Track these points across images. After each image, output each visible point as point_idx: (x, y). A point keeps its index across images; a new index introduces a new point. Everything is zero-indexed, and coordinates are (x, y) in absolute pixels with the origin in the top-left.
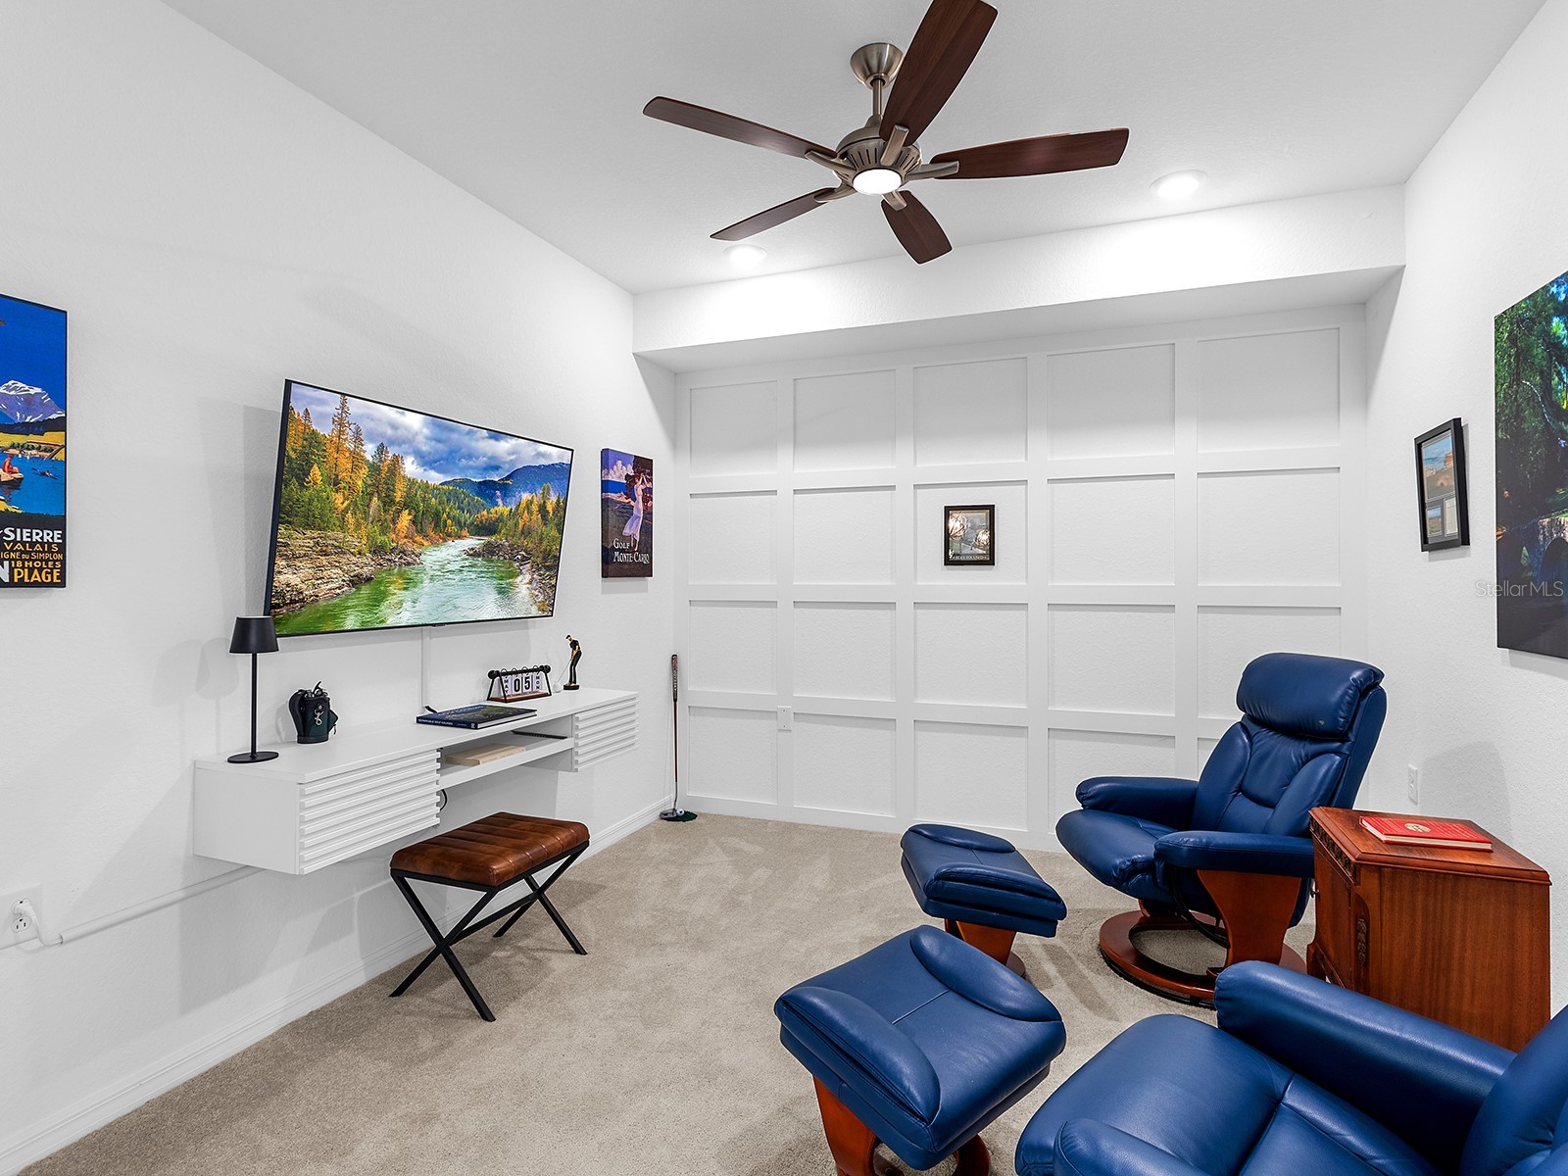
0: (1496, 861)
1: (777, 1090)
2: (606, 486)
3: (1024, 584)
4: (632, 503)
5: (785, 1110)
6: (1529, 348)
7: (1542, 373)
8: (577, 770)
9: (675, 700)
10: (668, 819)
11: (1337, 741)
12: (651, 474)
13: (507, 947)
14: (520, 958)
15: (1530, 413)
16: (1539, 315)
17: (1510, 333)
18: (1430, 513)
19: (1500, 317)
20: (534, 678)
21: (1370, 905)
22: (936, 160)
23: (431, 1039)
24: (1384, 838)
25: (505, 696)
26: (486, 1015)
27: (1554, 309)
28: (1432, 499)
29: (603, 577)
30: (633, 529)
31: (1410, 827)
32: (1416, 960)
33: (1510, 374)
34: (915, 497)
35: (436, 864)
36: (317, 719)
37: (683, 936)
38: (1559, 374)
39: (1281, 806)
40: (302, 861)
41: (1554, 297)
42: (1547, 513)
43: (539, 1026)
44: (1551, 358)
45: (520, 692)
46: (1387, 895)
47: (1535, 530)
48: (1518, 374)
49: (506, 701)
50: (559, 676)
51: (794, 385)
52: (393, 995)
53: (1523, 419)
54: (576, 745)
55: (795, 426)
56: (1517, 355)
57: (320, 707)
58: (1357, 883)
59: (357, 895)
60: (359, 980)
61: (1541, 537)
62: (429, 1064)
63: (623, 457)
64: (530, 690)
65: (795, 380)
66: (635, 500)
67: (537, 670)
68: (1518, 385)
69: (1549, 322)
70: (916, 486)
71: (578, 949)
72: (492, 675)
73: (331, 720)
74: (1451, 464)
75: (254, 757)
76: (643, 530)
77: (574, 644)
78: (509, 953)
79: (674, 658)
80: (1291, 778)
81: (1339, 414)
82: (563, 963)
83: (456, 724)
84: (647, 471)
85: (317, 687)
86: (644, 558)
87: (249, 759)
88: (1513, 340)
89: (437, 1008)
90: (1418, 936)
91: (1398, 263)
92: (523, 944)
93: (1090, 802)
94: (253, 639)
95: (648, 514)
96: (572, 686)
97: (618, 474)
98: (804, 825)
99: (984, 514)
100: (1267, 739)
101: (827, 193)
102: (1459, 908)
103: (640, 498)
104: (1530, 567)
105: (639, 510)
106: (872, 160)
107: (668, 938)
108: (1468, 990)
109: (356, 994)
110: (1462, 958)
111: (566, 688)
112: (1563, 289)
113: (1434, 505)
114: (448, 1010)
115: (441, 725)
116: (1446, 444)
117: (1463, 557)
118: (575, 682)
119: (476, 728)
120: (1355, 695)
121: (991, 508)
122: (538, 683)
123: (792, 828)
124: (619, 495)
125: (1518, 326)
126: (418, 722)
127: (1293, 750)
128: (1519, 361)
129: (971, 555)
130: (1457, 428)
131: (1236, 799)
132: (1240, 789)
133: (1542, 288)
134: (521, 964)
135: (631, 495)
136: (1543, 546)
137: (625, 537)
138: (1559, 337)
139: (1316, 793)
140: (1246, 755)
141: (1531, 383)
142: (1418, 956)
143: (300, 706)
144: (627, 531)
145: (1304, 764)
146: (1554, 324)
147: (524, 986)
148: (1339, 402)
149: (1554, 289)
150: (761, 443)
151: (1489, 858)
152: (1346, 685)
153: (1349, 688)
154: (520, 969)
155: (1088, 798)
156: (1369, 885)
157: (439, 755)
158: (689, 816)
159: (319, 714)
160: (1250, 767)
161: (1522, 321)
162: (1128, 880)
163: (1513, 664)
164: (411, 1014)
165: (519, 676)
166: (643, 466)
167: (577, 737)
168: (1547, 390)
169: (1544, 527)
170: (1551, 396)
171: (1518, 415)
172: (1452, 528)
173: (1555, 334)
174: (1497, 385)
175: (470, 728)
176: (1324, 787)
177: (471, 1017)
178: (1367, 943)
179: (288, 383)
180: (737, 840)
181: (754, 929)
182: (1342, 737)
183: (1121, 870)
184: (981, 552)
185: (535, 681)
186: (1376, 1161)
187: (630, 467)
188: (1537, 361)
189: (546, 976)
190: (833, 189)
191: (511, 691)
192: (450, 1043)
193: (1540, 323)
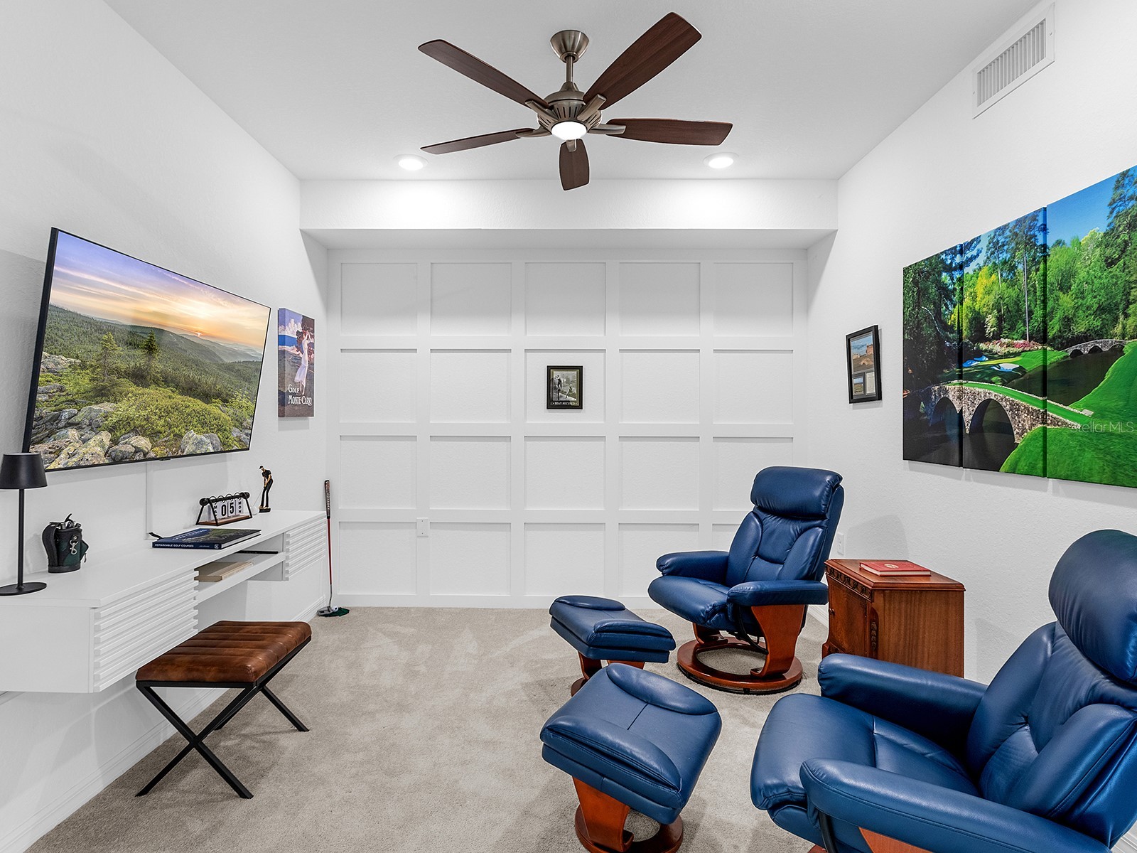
0: (933, 581)
1: (514, 801)
2: (282, 340)
3: (603, 422)
4: (301, 355)
5: (526, 813)
6: (926, 289)
7: (934, 304)
8: (287, 579)
9: (329, 518)
10: (326, 616)
11: (818, 520)
12: (313, 331)
13: (232, 737)
14: (248, 743)
15: (926, 326)
16: (933, 270)
17: (914, 278)
18: (855, 381)
19: (907, 268)
20: (237, 503)
21: (879, 613)
22: (612, 122)
23: (200, 822)
24: (879, 573)
25: (216, 520)
26: (244, 794)
27: (943, 268)
28: (856, 373)
29: (279, 416)
30: (301, 377)
31: (887, 565)
32: (901, 642)
33: (913, 302)
34: (526, 358)
35: (189, 670)
36: (73, 549)
37: (385, 704)
38: (946, 305)
39: (788, 562)
40: (97, 678)
41: (943, 261)
42: (937, 383)
43: (297, 794)
44: (941, 295)
45: (226, 516)
46: (887, 606)
47: (929, 393)
48: (919, 303)
49: (217, 524)
50: (255, 501)
51: (431, 268)
52: (140, 794)
53: (922, 329)
54: (287, 558)
55: (431, 300)
56: (919, 292)
57: (75, 538)
58: (873, 601)
59: (94, 710)
60: (98, 787)
61: (933, 397)
62: (209, 843)
63: (294, 315)
64: (234, 514)
65: (432, 263)
66: (302, 352)
67: (237, 497)
68: (919, 309)
69: (940, 275)
70: (526, 351)
71: (301, 728)
72: (203, 502)
73: (83, 548)
74: (871, 351)
75: (21, 588)
76: (308, 378)
77: (266, 474)
78: (237, 741)
79: (327, 483)
80: (791, 546)
81: (792, 317)
82: (291, 741)
83: (197, 546)
84: (311, 329)
85: (67, 519)
86: (308, 401)
87: (16, 591)
88: (915, 283)
89: (192, 797)
90: (903, 628)
91: (834, 228)
92: (247, 731)
93: (667, 570)
94: (23, 475)
95: (311, 364)
96: (264, 510)
97: (291, 330)
98: (440, 608)
99: (576, 372)
100: (772, 521)
101: (528, 132)
102: (922, 609)
103: (306, 351)
104: (926, 414)
105: (305, 361)
106: (572, 115)
107: (371, 707)
108: (926, 655)
109: (99, 800)
110: (924, 637)
111: (261, 511)
112: (949, 257)
113: (858, 376)
114: (202, 798)
115: (180, 547)
116: (869, 339)
117: (878, 407)
118: (267, 506)
119: (220, 548)
120: (830, 490)
121: (580, 369)
122: (240, 507)
123: (430, 612)
124: (292, 347)
125: (919, 275)
126: (154, 546)
127: (792, 527)
128: (919, 295)
129: (566, 401)
130: (875, 330)
131: (755, 561)
132: (757, 554)
133: (936, 255)
134: (254, 747)
135: (300, 349)
136: (934, 402)
137: (295, 383)
138: (946, 284)
139: (810, 552)
140: (758, 533)
141: (928, 309)
142: (902, 640)
143: (55, 538)
144: (297, 379)
145: (799, 535)
146: (943, 277)
147: (267, 765)
148: (793, 310)
149: (943, 257)
150: (403, 310)
151: (929, 580)
152: (824, 484)
153: (826, 486)
154: (255, 752)
155: (666, 568)
156: (879, 602)
157: (197, 573)
158: (342, 612)
159: (74, 544)
160: (763, 538)
161: (922, 273)
162: (710, 619)
163: (911, 469)
164: (167, 806)
165: (226, 503)
166: (308, 324)
167: (288, 551)
168: (938, 314)
169: (935, 391)
170: (940, 317)
171: (919, 325)
172: (871, 389)
173: (943, 282)
174: (904, 308)
175: (214, 548)
176: (815, 548)
177: (229, 797)
178: (877, 636)
179: (55, 232)
180: (392, 626)
181: (438, 690)
182: (822, 517)
183: (707, 612)
184: (573, 399)
185: (238, 506)
186: (929, 755)
187: (300, 325)
188: (931, 297)
189: (282, 753)
190: (532, 130)
191: (219, 516)
192: (221, 823)
193: (934, 275)
